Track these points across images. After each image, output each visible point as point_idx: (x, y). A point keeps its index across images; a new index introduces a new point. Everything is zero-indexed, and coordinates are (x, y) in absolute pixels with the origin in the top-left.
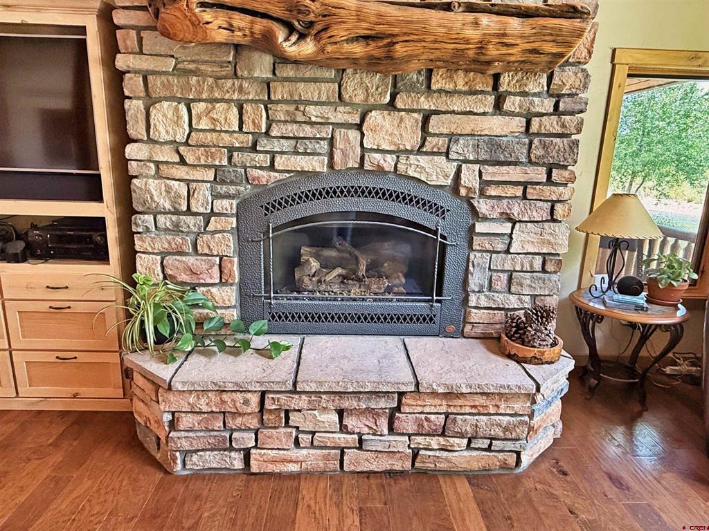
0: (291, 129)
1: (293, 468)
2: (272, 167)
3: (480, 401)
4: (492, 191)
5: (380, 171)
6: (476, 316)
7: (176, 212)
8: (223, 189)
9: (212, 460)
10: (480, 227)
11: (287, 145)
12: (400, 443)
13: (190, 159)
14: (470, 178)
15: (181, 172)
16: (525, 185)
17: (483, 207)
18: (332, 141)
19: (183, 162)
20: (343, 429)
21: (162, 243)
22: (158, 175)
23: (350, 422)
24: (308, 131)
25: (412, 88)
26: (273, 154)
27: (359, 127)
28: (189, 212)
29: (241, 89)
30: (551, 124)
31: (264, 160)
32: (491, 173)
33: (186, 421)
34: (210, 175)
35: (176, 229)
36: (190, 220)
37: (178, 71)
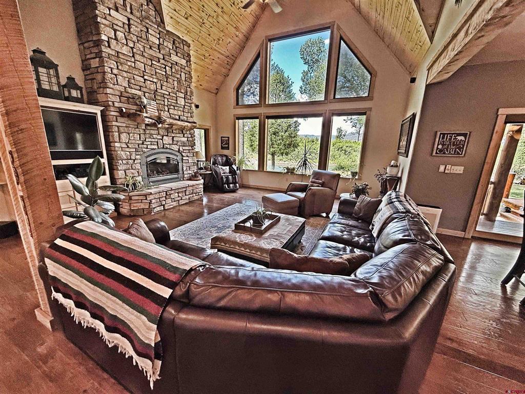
0: (150, 140)
1: (172, 206)
2: (147, 148)
3: (196, 186)
4: (184, 151)
5: (167, 148)
6: (186, 176)
7: (128, 159)
8: (137, 153)
9: (158, 209)
10: (184, 158)
11: (149, 143)
12: (187, 197)
13: (130, 147)
14: (181, 149)
15: (128, 150)
16: (189, 150)
17: (184, 154)
18: (157, 142)
19: (128, 147)
20: (179, 196)
21: (125, 167)
22: (122, 151)
23: (180, 195)
24: (153, 140)
25: (170, 132)
26: (147, 145)
27: (162, 139)
28: (131, 159)
29: (140, 131)
30: (191, 139)
31: (145, 146)
32: (184, 148)
33: (153, 201)
34: (134, 150)
35: (127, 163)
36: (130, 161)
37: (126, 127)
